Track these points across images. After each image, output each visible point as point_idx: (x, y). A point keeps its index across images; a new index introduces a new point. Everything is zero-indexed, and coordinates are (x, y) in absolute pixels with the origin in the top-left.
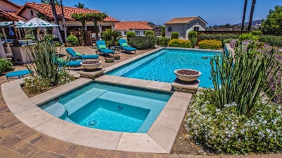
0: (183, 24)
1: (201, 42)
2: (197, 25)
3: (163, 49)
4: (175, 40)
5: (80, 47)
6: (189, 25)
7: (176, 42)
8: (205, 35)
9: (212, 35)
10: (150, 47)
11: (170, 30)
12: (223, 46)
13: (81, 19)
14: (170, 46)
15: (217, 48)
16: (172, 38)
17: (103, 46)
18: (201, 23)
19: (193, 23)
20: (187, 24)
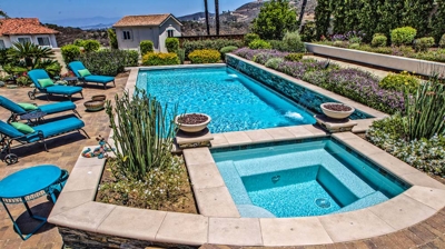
0: (151, 27)
1: (192, 55)
2: (171, 28)
3: (140, 71)
4: (150, 54)
6: (161, 28)
7: (155, 58)
8: (190, 43)
9: (200, 43)
10: (120, 71)
11: (126, 36)
12: (223, 57)
14: (145, 64)
15: (216, 61)
16: (144, 52)
17: (44, 82)
18: (175, 25)
19: (165, 24)
20: (158, 26)
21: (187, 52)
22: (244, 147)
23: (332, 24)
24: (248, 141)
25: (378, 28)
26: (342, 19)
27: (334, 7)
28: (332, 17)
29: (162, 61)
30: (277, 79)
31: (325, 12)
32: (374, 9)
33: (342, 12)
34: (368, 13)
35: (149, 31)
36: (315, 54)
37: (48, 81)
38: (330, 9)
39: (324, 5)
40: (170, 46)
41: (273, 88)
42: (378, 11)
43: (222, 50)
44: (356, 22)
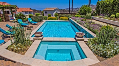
0: (52, 11)
1: (60, 18)
2: (57, 11)
3: (46, 21)
4: (50, 17)
5: (3, 22)
6: (54, 11)
7: (51, 18)
8: (61, 15)
9: (63, 15)
10: (41, 21)
11: (46, 13)
12: (69, 19)
13: (2, 8)
14: (48, 20)
15: (67, 20)
16: (49, 17)
17: (21, 22)
18: (58, 10)
19: (55, 10)
20: (53, 10)
21: (60, 17)
22: (51, 41)
23: (101, 11)
24: (52, 40)
25: (114, 13)
26: (103, 10)
27: (101, 7)
28: (101, 10)
29: (53, 19)
30: (78, 26)
31: (99, 8)
32: (113, 7)
33: (103, 8)
34: (111, 8)
35: (51, 12)
36: (94, 20)
37: (22, 22)
38: (100, 7)
39: (99, 6)
40: (56, 15)
41: (77, 28)
42: (114, 8)
43: (69, 17)
44: (107, 11)
